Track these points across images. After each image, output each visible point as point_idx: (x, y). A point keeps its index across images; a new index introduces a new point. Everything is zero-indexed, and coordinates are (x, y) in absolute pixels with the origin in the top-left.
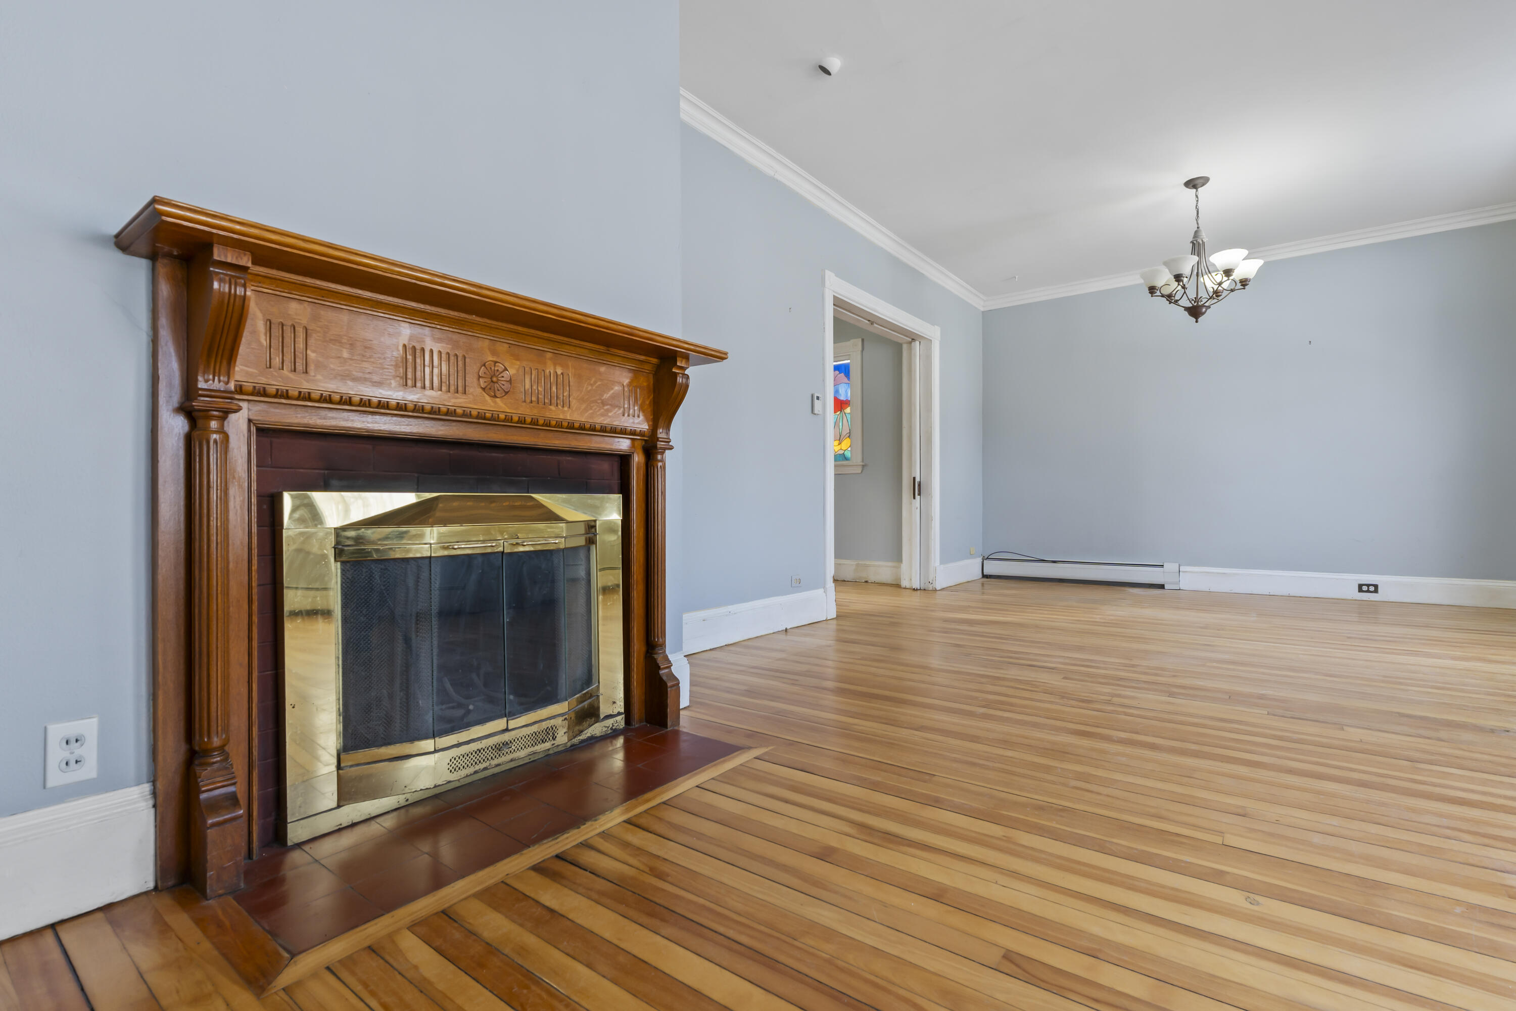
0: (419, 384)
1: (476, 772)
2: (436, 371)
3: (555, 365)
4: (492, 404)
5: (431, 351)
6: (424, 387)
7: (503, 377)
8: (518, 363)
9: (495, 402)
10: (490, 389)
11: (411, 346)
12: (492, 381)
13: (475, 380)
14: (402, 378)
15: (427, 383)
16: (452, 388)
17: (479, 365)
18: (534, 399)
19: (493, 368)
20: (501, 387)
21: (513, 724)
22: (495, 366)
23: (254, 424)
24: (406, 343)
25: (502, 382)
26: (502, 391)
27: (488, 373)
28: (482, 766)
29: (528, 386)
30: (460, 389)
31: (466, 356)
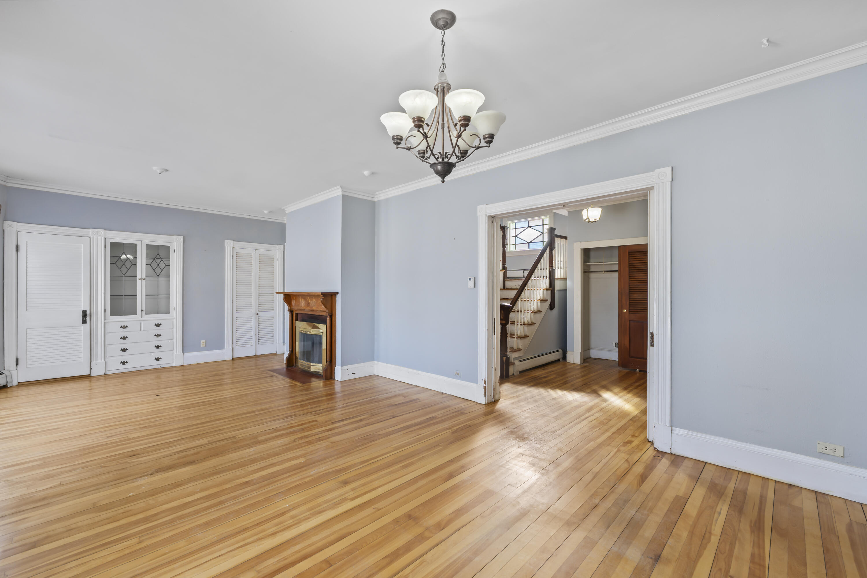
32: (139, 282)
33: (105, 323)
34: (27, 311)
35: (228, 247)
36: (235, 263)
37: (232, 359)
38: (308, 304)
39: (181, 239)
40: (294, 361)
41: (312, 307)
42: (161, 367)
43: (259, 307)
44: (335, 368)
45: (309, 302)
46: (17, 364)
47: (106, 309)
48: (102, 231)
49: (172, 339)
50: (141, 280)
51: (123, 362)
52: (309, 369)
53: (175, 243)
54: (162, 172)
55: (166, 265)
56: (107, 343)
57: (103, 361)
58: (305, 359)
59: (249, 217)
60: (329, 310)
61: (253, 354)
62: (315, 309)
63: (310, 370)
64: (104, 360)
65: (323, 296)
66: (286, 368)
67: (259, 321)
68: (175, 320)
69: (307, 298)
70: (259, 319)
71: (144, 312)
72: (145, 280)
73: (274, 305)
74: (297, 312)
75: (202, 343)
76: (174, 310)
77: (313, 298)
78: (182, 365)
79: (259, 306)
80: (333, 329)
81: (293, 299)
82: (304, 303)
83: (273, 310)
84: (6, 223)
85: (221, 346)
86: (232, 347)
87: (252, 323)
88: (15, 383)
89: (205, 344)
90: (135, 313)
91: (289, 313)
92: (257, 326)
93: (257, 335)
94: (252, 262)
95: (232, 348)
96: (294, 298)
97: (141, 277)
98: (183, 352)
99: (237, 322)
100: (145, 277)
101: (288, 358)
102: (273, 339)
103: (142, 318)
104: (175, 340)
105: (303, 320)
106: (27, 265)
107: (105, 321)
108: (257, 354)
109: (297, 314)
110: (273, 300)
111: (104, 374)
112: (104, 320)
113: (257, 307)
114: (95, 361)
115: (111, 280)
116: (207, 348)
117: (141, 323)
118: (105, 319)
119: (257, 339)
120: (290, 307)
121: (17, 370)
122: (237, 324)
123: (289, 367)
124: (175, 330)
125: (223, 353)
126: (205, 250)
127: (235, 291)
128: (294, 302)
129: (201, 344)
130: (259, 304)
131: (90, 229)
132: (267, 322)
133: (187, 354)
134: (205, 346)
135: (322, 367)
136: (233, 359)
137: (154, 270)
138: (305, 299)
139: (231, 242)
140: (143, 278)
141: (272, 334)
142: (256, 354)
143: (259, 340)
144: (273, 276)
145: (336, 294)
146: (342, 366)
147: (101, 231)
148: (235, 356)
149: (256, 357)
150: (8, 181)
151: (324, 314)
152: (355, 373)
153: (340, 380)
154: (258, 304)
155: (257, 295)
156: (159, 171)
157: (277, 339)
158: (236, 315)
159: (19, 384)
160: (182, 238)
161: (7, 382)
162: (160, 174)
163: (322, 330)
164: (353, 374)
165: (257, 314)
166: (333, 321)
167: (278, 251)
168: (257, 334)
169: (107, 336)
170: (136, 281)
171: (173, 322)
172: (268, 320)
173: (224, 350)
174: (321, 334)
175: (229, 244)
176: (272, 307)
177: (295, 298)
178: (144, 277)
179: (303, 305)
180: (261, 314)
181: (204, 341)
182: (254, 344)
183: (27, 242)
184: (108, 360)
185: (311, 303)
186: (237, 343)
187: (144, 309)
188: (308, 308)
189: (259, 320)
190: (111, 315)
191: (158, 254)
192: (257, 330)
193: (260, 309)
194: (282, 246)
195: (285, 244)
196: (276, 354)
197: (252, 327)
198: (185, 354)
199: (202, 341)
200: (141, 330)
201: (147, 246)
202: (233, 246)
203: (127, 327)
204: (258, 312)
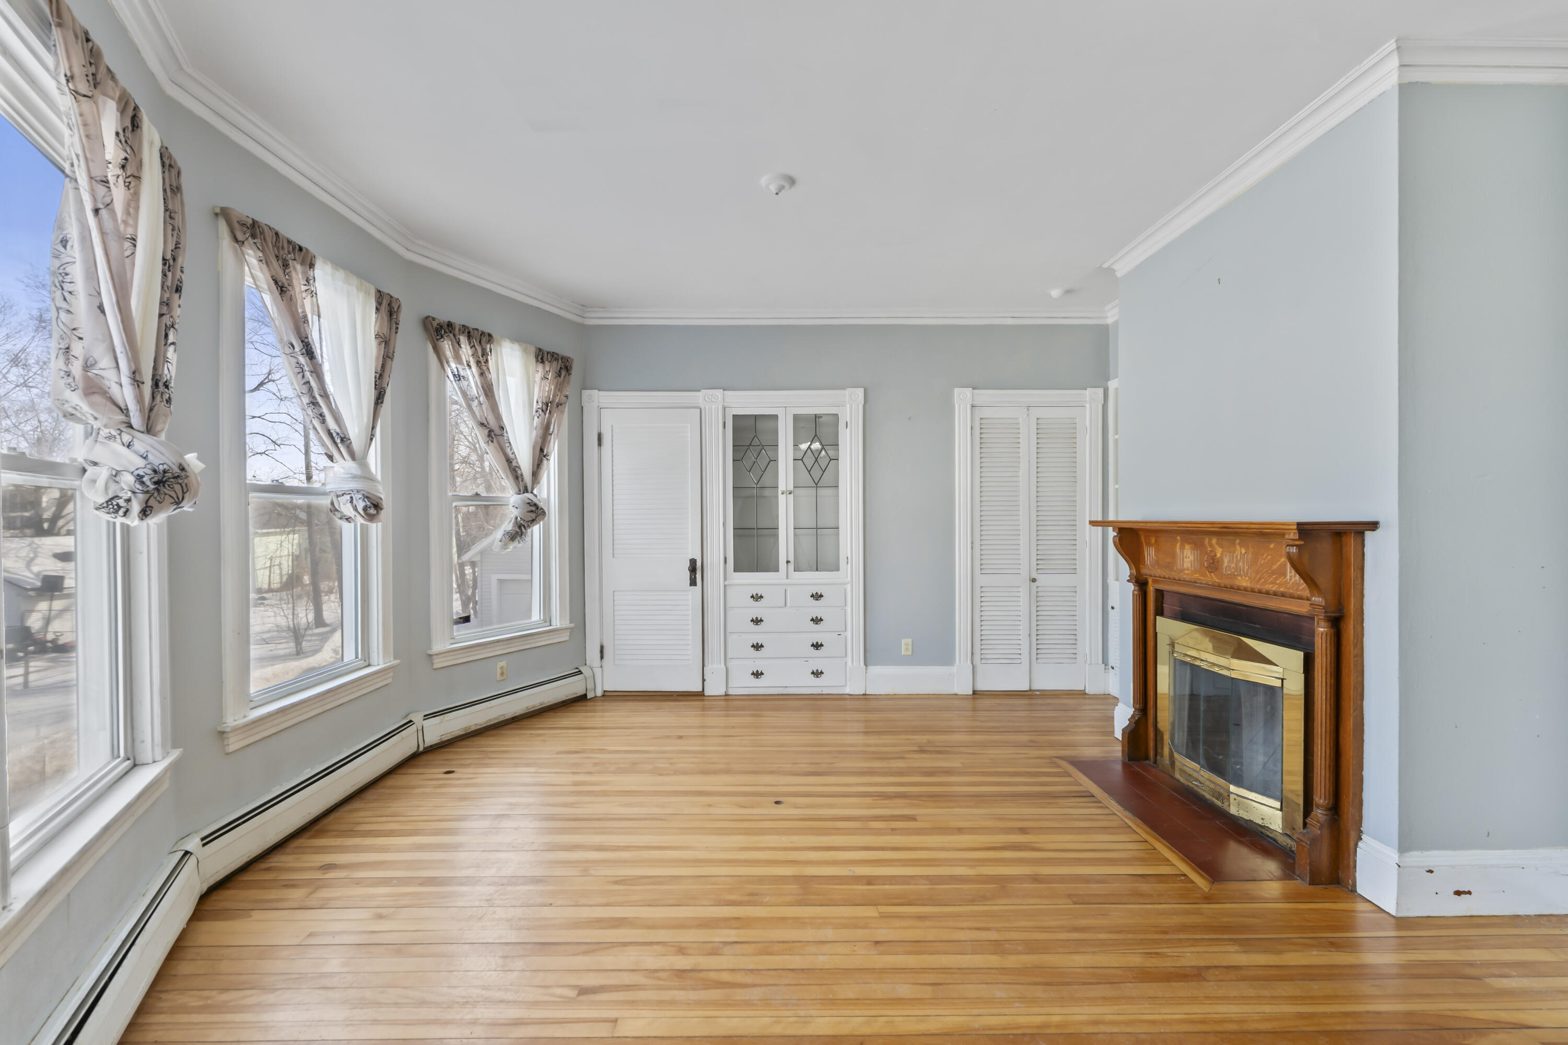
32: (782, 499)
33: (725, 586)
34: (613, 557)
35: (960, 405)
36: (977, 446)
37: (971, 693)
38: (1214, 565)
39: (859, 396)
40: (1151, 744)
41: (1233, 576)
42: (822, 693)
43: (1039, 562)
44: (1356, 845)
45: (1218, 555)
46: (602, 657)
47: (727, 556)
49: (844, 630)
50: (785, 495)
51: (755, 672)
52: (1219, 803)
53: (848, 406)
54: (781, 188)
55: (831, 460)
56: (729, 630)
57: (723, 665)
58: (1202, 761)
59: (1010, 322)
60: (1324, 597)
61: (1025, 687)
62: (1244, 582)
63: (1225, 806)
64: (725, 665)
65: (1300, 539)
66: (1125, 766)
67: (1038, 599)
68: (849, 586)
69: (1207, 541)
70: (1039, 594)
71: (791, 566)
72: (792, 495)
73: (1077, 557)
74: (1161, 587)
75: (906, 646)
76: (847, 563)
77: (1238, 541)
78: (864, 694)
79: (1039, 557)
80: (1349, 679)
81: (1149, 544)
82: (1192, 558)
83: (1074, 571)
84: (586, 393)
85: (946, 658)
86: (972, 663)
87: (1021, 604)
88: (599, 693)
89: (910, 648)
90: (777, 570)
91: (1131, 587)
92: (1034, 614)
93: (1034, 638)
94: (1021, 440)
95: (971, 665)
96: (1153, 541)
97: (784, 489)
98: (866, 664)
99: (982, 599)
100: (793, 488)
101: (1130, 729)
102: (1074, 651)
103: (787, 578)
104: (849, 634)
105: (1184, 617)
106: (613, 470)
107: (726, 583)
108: (1034, 688)
109: (1160, 594)
110: (1074, 542)
111: (724, 694)
112: (725, 581)
113: (1034, 562)
114: (710, 666)
115: (734, 497)
116: (915, 659)
117: (786, 590)
118: (725, 579)
119: (1034, 647)
120: (1138, 570)
121: (601, 667)
122: (983, 604)
123: (1134, 760)
124: (849, 609)
125: (950, 675)
126: (910, 418)
127: (977, 519)
128: (1150, 555)
129: (903, 647)
130: (1039, 553)
131: (699, 391)
132: (1060, 604)
133: (875, 670)
134: (910, 653)
135: (1280, 813)
136: (975, 692)
137: (809, 472)
138: (1198, 546)
139: (968, 391)
140: (788, 489)
141: (1073, 637)
142: (1030, 686)
143: (1037, 651)
144: (1075, 477)
145: (1359, 528)
146: (1403, 848)
147: (718, 394)
148: (981, 687)
149: (1028, 695)
150: (586, 315)
151: (1302, 608)
152: (1469, 893)
153: (1393, 912)
154: (1034, 553)
155: (1034, 528)
156: (773, 188)
157: (1088, 652)
158: (981, 580)
159: (606, 694)
160: (860, 392)
161: (587, 690)
162: (777, 194)
163: (1280, 670)
164: (1458, 893)
165: (1034, 580)
166: (1344, 642)
167: (1087, 406)
168: (1034, 633)
169: (729, 613)
170: (777, 497)
171: (845, 590)
172: (1061, 599)
173: (954, 669)
174: (1277, 683)
175: (962, 397)
176: (1074, 562)
177: (1156, 541)
178: (791, 488)
179: (1187, 564)
180: (1042, 580)
181: (909, 641)
182: (1025, 659)
183: (612, 426)
184: (731, 664)
185: (1226, 561)
186: (983, 651)
187: (791, 559)
188: (1214, 578)
189: (1037, 597)
190: (736, 569)
191: (816, 435)
192: (1034, 623)
193: (1039, 567)
194: (1100, 391)
195: (1107, 384)
196: (1082, 694)
197: (1020, 613)
198: (871, 668)
199: (904, 641)
200: (786, 606)
201: (796, 418)
202: (973, 401)
203: (761, 597)
204: (1034, 575)
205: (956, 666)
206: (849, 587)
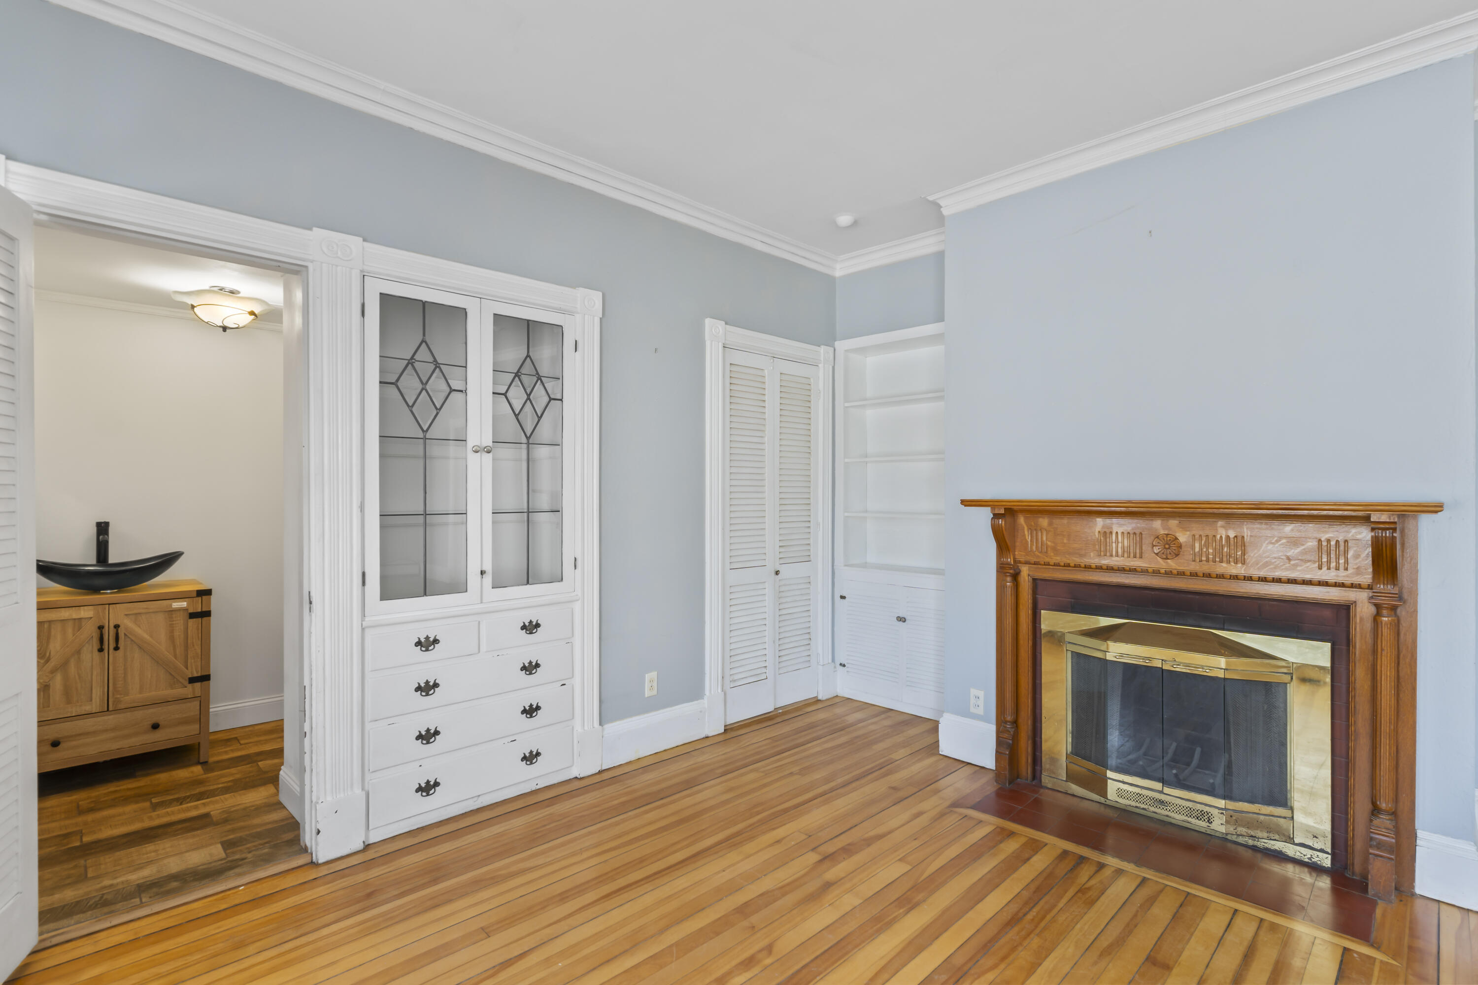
0: (1108, 554)
1: (1136, 807)
2: (1120, 545)
3: (1226, 530)
4: (1164, 564)
5: (1117, 533)
6: (1111, 556)
7: (1174, 544)
8: (1188, 533)
9: (1167, 563)
10: (1163, 553)
11: (1103, 532)
12: (1165, 548)
13: (1150, 549)
14: (1098, 551)
15: (1114, 553)
16: (1132, 555)
17: (1152, 538)
18: (1204, 559)
19: (1165, 539)
20: (1172, 551)
21: (1167, 790)
22: (1167, 537)
23: (1031, 577)
24: (1100, 530)
25: (1174, 548)
26: (1174, 554)
27: (1161, 543)
28: (1143, 806)
29: (1197, 549)
30: (1138, 555)
31: (1143, 533)
32: (472, 463)
33: (363, 629)
35: (711, 340)
37: (723, 730)
39: (595, 303)
42: (538, 787)
43: (782, 550)
47: (366, 571)
48: (355, 242)
49: (571, 675)
50: (478, 454)
51: (424, 785)
53: (578, 316)
55: (552, 398)
56: (369, 713)
57: (358, 791)
64: (363, 787)
67: (782, 597)
68: (578, 604)
70: (782, 592)
71: (488, 579)
72: (491, 455)
73: (811, 542)
75: (650, 683)
76: (576, 567)
78: (596, 772)
79: (782, 543)
83: (807, 558)
85: (695, 692)
86: (723, 689)
87: (765, 604)
89: (655, 684)
90: (462, 588)
92: (778, 613)
93: (777, 644)
94: (766, 398)
95: (723, 696)
97: (477, 444)
98: (601, 722)
99: (734, 602)
100: (491, 444)
102: (809, 653)
103: (482, 602)
104: (577, 681)
107: (364, 623)
108: (779, 706)
110: (808, 524)
111: (361, 845)
112: (362, 619)
113: (778, 550)
114: (329, 798)
115: (383, 456)
116: (659, 699)
117: (479, 623)
118: (364, 616)
119: (778, 654)
122: (734, 608)
124: (577, 640)
125: (698, 711)
127: (727, 497)
129: (647, 687)
130: (781, 538)
131: (311, 230)
133: (610, 729)
134: (655, 692)
136: (727, 728)
137: (517, 416)
139: (720, 326)
140: (483, 445)
141: (806, 637)
142: (774, 704)
143: (780, 660)
144: (810, 447)
147: (351, 243)
148: (733, 718)
149: (774, 716)
154: (777, 540)
155: (777, 509)
157: (820, 652)
158: (733, 578)
160: (598, 298)
165: (778, 573)
167: (821, 366)
168: (777, 636)
169: (371, 684)
170: (464, 457)
171: (573, 611)
172: (799, 592)
173: (704, 702)
175: (714, 331)
176: (808, 546)
178: (488, 441)
180: (784, 571)
181: (654, 674)
182: (770, 671)
184: (373, 783)
186: (733, 672)
187: (488, 567)
190: (385, 595)
191: (528, 355)
192: (777, 624)
193: (782, 556)
194: (831, 351)
195: (834, 344)
196: (817, 701)
197: (766, 616)
198: (606, 726)
199: (648, 677)
200: (479, 652)
201: (499, 319)
202: (725, 340)
203: (436, 641)
204: (778, 568)
205: (706, 697)
206: (577, 606)
